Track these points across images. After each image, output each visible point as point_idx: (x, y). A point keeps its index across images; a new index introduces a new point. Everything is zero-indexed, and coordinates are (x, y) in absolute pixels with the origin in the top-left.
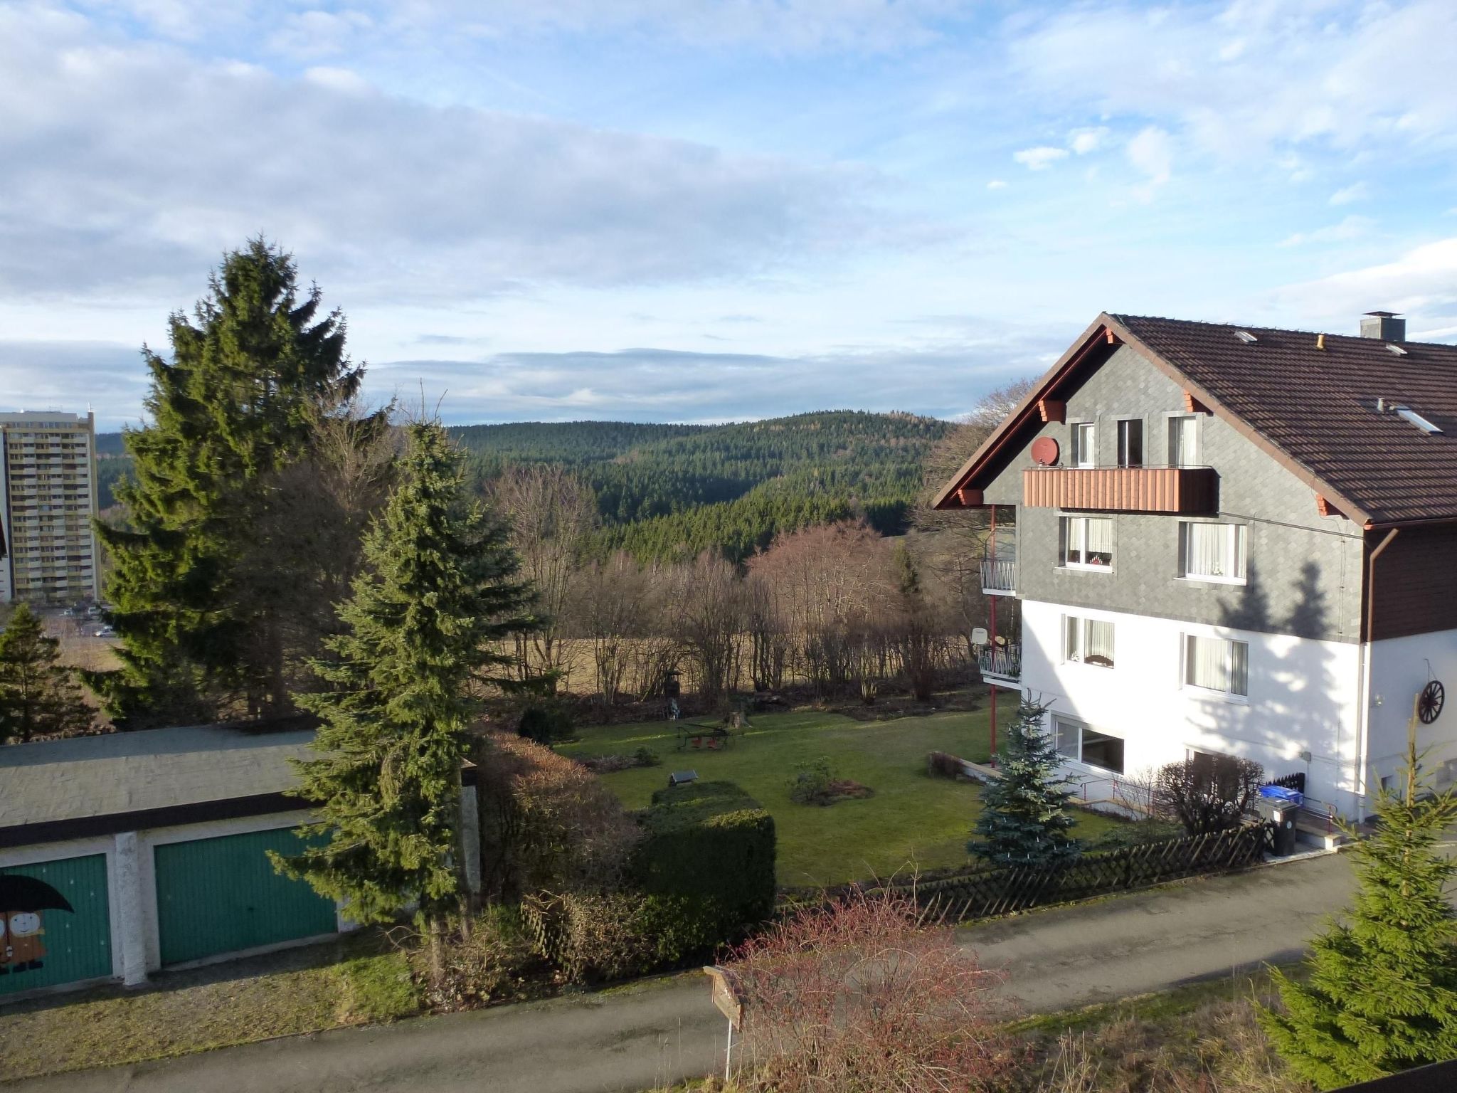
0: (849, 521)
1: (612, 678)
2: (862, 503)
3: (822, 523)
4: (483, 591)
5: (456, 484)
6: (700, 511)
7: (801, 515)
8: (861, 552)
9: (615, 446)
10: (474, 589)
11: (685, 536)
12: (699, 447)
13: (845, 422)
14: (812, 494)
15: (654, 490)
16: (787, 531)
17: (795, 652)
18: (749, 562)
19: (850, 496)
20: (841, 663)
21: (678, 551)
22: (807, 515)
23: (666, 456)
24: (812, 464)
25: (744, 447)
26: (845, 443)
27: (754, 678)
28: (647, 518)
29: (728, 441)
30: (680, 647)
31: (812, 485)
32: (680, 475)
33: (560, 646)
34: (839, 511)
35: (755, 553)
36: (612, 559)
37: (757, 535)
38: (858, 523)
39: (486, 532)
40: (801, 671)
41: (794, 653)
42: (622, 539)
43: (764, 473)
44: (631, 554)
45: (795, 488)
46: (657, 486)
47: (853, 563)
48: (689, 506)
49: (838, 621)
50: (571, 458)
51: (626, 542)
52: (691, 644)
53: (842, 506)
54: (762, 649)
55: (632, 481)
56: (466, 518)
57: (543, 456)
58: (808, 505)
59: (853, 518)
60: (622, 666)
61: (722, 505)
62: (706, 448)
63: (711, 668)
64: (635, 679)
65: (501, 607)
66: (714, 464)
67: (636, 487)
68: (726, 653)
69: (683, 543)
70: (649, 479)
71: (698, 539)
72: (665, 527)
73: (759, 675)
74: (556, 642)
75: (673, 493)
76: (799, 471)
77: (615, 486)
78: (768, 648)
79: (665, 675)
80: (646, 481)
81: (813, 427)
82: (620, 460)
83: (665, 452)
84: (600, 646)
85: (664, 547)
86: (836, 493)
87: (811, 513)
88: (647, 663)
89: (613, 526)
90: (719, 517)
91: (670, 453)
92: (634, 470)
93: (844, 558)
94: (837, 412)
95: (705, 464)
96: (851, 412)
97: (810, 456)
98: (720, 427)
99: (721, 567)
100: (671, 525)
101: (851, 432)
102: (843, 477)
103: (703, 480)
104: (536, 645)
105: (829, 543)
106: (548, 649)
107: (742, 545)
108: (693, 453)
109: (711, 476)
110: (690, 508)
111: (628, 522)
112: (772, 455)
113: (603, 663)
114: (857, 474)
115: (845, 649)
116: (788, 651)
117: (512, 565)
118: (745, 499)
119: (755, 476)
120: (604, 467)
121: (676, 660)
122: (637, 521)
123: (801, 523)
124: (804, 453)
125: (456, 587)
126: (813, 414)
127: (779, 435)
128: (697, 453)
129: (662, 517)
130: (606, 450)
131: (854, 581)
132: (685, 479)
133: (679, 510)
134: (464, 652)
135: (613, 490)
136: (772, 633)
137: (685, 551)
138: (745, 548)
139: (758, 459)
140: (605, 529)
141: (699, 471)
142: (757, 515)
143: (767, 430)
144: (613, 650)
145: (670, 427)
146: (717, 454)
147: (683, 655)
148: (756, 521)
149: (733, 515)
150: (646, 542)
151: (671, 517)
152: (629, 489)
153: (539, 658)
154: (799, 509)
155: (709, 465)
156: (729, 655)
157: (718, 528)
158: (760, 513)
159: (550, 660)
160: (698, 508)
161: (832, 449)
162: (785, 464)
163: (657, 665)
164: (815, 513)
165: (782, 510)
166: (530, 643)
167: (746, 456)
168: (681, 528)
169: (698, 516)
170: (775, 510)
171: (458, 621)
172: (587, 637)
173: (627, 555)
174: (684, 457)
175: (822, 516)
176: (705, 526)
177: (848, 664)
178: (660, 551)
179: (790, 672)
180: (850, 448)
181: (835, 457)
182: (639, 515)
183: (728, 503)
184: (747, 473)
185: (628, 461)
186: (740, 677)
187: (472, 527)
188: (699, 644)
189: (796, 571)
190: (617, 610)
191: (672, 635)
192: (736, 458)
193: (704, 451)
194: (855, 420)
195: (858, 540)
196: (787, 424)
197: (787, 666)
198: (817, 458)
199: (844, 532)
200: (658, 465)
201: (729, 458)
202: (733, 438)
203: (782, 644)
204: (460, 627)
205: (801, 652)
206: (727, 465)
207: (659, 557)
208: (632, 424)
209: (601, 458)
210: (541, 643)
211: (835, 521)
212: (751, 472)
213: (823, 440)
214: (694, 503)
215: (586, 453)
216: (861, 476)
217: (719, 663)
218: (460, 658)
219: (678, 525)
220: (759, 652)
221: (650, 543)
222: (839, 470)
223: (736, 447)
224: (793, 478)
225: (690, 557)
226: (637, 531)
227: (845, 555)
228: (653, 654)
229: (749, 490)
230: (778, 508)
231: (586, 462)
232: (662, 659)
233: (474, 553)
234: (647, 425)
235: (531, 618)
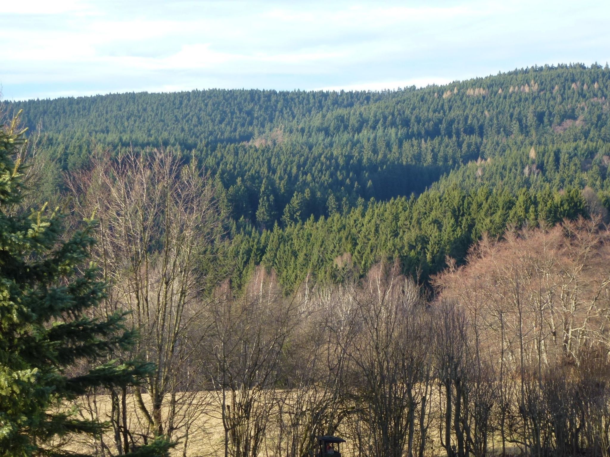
0: (581, 221)
1: (246, 448)
2: (600, 194)
3: (542, 223)
4: (53, 330)
5: (12, 179)
6: (370, 210)
7: (512, 213)
8: (599, 264)
9: (251, 123)
10: (40, 329)
11: (350, 246)
12: (367, 121)
13: (573, 81)
14: (527, 183)
15: (305, 184)
16: (491, 236)
17: (505, 408)
18: (438, 280)
19: (582, 185)
20: (572, 424)
21: (340, 266)
22: (521, 212)
23: (321, 136)
24: (527, 142)
25: (429, 121)
26: (573, 110)
27: (447, 447)
28: (296, 221)
29: (407, 112)
30: (341, 402)
31: (526, 170)
32: (341, 161)
33: (173, 402)
34: (566, 207)
35: (446, 266)
36: (250, 278)
37: (449, 241)
38: (593, 224)
39: (56, 247)
40: (515, 436)
41: (503, 410)
42: (262, 251)
43: (458, 155)
44: (274, 272)
45: (502, 177)
46: (309, 178)
47: (587, 280)
48: (353, 204)
49: (568, 363)
50: (190, 141)
51: (268, 255)
52: (357, 399)
53: (570, 200)
54: (458, 405)
55: (274, 172)
56: (27, 227)
57: (152, 139)
58: (521, 198)
59: (586, 217)
60: (260, 430)
61: (401, 200)
62: (376, 122)
63: (385, 433)
64: (279, 448)
65: (81, 352)
66: (388, 145)
67: (281, 178)
68: (406, 411)
69: (346, 256)
70: (299, 167)
71: (368, 250)
72: (321, 233)
73: (454, 441)
74: (168, 397)
75: (331, 186)
76: (508, 152)
77: (253, 178)
78: (466, 402)
79: (320, 442)
80: (294, 170)
81: (527, 89)
82: (257, 143)
83: (319, 130)
84: (228, 402)
85: (322, 262)
86: (562, 181)
87: (527, 210)
88: (295, 425)
89: (250, 234)
90: (396, 218)
91: (327, 132)
92: (278, 156)
93: (575, 274)
94: (561, 67)
95: (375, 145)
96: (583, 67)
97: (524, 129)
98: (395, 94)
99: (399, 289)
100: (330, 231)
101: (582, 95)
102: (570, 158)
103: (373, 168)
104: (141, 402)
105: (553, 252)
106: (157, 406)
107: (429, 256)
108: (359, 130)
109: (383, 162)
110: (356, 207)
111: (270, 228)
112: (470, 131)
113: (234, 426)
114: (591, 154)
115: (577, 404)
116: (495, 408)
117: (94, 292)
118: (432, 192)
119: (446, 160)
120: (236, 154)
121: (335, 421)
122: (282, 225)
123: (512, 225)
124: (515, 127)
125: (13, 326)
126: (526, 72)
127: (478, 102)
128: (365, 132)
129: (316, 219)
130: (239, 129)
131: (589, 305)
132: (347, 167)
133: (339, 209)
134: (25, 418)
135: (248, 183)
136: (472, 380)
137: (350, 266)
138: (433, 261)
139: (450, 137)
140: (238, 238)
141: (367, 155)
142: (449, 214)
143: (461, 95)
144: (248, 406)
145: (325, 95)
146: (392, 131)
147: (346, 413)
148: (448, 222)
149: (415, 216)
150: (295, 254)
151: (329, 219)
152: (271, 182)
153: (144, 420)
154: (510, 205)
155: (381, 146)
156: (411, 412)
157: (396, 234)
158: (454, 211)
159: (159, 423)
160: (366, 207)
161: (556, 120)
162: (488, 144)
163: (309, 429)
164: (532, 209)
165: (485, 206)
166: (131, 400)
167: (433, 133)
168: (344, 234)
169: (367, 218)
170: (474, 206)
171: (15, 375)
172: (210, 389)
173: (269, 272)
174: (346, 136)
175: (542, 215)
176: (377, 231)
177: (582, 425)
178: (314, 267)
179: (499, 438)
180: (581, 118)
181: (559, 130)
182: (286, 217)
183: (408, 198)
184: (435, 157)
185: (270, 143)
186: (428, 445)
187: (35, 240)
188: (368, 398)
189: (505, 293)
190: (251, 351)
191: (329, 384)
192: (419, 136)
193: (374, 128)
194: (587, 79)
195: (595, 247)
196: (490, 86)
197: (493, 429)
198: (533, 132)
199: (573, 237)
200: (310, 148)
201: (409, 137)
202: (413, 109)
203: (486, 399)
204: (18, 382)
205: (514, 408)
206: (406, 145)
207: (314, 275)
208: (274, 92)
209: (231, 140)
210: (147, 398)
211: (561, 221)
212: (441, 154)
213: (542, 107)
214: (360, 200)
215: (211, 133)
216: (597, 157)
217: (396, 425)
218: (20, 426)
219: (339, 231)
220: (453, 408)
221: (301, 257)
222: (566, 148)
223: (418, 121)
224: (500, 161)
225: (357, 275)
226: (282, 240)
227: (576, 270)
228: (303, 413)
229: (437, 179)
230: (480, 206)
231: (212, 146)
232: (316, 419)
233: (40, 278)
234: (294, 93)
235: (123, 367)
